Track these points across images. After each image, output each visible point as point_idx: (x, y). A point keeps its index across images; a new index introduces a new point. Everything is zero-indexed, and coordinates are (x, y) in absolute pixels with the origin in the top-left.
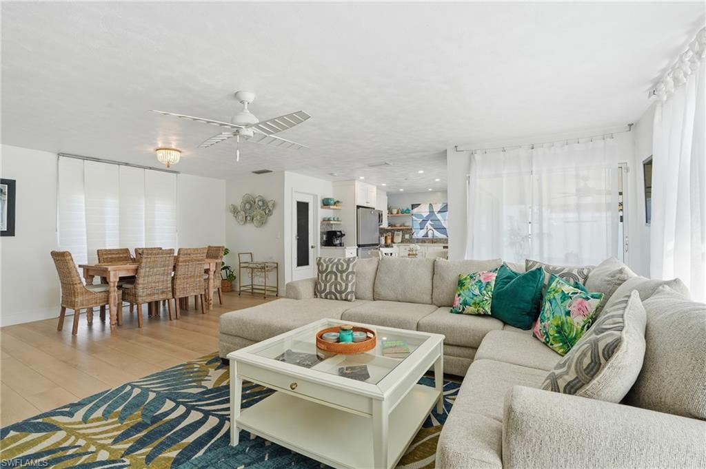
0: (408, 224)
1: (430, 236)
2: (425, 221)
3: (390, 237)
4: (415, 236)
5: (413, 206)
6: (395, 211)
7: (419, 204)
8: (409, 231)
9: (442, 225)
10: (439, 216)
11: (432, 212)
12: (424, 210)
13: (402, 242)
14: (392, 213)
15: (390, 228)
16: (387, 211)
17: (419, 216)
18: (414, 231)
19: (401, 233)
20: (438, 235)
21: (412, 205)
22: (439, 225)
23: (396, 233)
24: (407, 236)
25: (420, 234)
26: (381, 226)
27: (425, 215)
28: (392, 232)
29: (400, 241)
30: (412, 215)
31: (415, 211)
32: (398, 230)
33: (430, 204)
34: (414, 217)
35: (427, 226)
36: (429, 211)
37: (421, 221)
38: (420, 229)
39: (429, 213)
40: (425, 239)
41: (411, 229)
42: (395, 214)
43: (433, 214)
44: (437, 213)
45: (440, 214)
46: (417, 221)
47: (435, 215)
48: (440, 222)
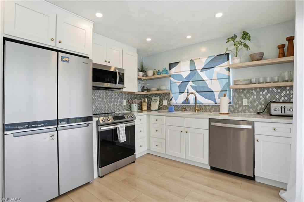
0: (165, 87)
1: (192, 102)
2: (185, 82)
3: (146, 104)
4: (173, 102)
5: (171, 66)
6: (150, 73)
7: (178, 63)
8: (166, 96)
9: (207, 87)
10: (203, 75)
11: (193, 71)
12: (184, 70)
13: (159, 109)
14: (147, 76)
17: (178, 76)
18: (172, 95)
19: (158, 98)
20: (202, 100)
21: (170, 64)
22: (203, 87)
23: (153, 98)
24: (165, 102)
25: (179, 100)
26: (124, 90)
27: (185, 75)
28: (149, 98)
29: (157, 108)
30: (170, 76)
31: (174, 71)
32: (156, 95)
33: (191, 60)
34: (172, 79)
35: (188, 90)
36: (189, 70)
37: (180, 83)
38: (180, 93)
39: (189, 72)
40: (185, 105)
41: (169, 94)
42: (151, 76)
43: (195, 73)
44: (201, 71)
45: (204, 72)
46: (175, 83)
47: (198, 74)
48: (205, 82)
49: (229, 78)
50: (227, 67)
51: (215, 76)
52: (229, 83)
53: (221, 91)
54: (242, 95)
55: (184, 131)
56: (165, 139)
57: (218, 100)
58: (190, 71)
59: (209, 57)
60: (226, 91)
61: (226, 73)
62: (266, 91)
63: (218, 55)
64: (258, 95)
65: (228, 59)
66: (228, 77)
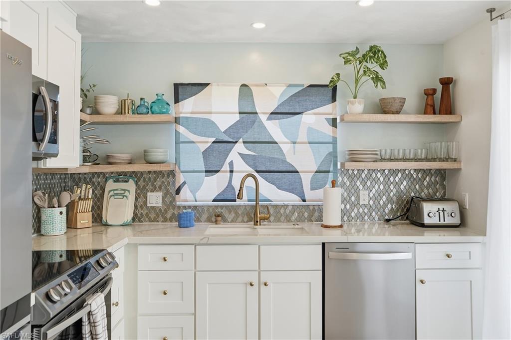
0: (162, 153)
2: (223, 144)
3: (89, 204)
4: (186, 197)
5: (181, 91)
6: (109, 105)
7: (204, 85)
8: (157, 178)
9: (284, 161)
10: (275, 129)
11: (248, 115)
13: (136, 218)
14: (96, 112)
15: (87, 169)
16: (78, 102)
17: (202, 125)
18: (181, 178)
19: (131, 186)
20: (270, 192)
21: (177, 86)
22: (271, 159)
23: (110, 185)
24: (155, 199)
25: (204, 191)
26: (51, 163)
27: (224, 123)
28: (97, 183)
29: (128, 216)
30: (177, 120)
31: (188, 107)
32: (120, 176)
33: (244, 85)
34: (181, 129)
35: (231, 164)
36: (238, 111)
37: (209, 144)
38: (206, 172)
39: (237, 117)
40: (222, 207)
41: (172, 174)
42: (110, 115)
43: (254, 122)
44: (268, 119)
45: (277, 121)
46: (193, 142)
47: (261, 124)
48: (280, 148)
49: (334, 142)
50: (332, 117)
51: (303, 136)
52: (333, 155)
53: (316, 172)
54: (358, 183)
55: (255, 283)
56: (195, 314)
57: (309, 194)
58: (240, 113)
59: (290, 86)
60: (328, 172)
61: (328, 130)
62: (400, 175)
63: (311, 86)
64: (387, 183)
65: (334, 99)
66: (331, 141)
